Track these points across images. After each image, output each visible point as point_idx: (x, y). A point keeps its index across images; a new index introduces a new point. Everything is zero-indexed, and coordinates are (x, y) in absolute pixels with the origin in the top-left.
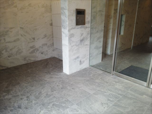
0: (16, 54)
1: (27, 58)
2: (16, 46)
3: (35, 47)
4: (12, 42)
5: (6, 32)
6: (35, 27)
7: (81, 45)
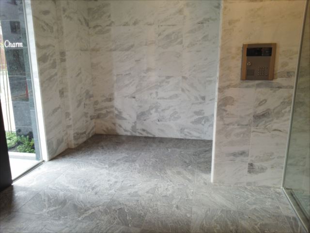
0: (170, 118)
1: (186, 130)
2: (172, 106)
3: (204, 113)
4: (166, 99)
5: (160, 83)
6: (209, 77)
7: (257, 126)
